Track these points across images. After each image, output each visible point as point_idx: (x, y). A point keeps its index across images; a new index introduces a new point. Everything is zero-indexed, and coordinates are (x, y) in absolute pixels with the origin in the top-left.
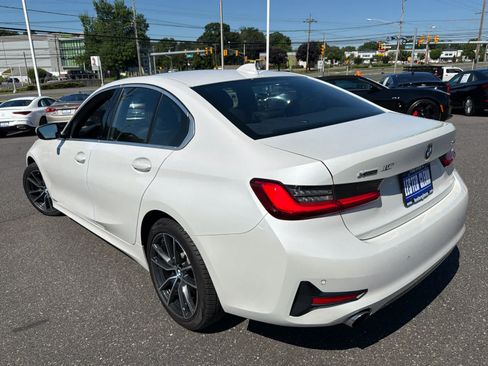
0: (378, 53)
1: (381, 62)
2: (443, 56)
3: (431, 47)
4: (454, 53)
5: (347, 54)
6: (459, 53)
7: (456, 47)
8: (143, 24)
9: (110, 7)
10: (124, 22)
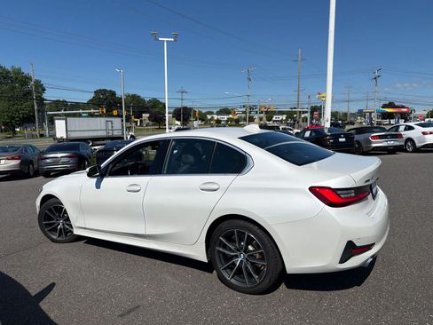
0: (231, 116)
1: (234, 123)
2: (274, 119)
3: (267, 112)
4: (281, 117)
5: (209, 117)
6: (284, 117)
7: (281, 113)
8: (40, 88)
9: (8, 72)
10: (22, 85)
